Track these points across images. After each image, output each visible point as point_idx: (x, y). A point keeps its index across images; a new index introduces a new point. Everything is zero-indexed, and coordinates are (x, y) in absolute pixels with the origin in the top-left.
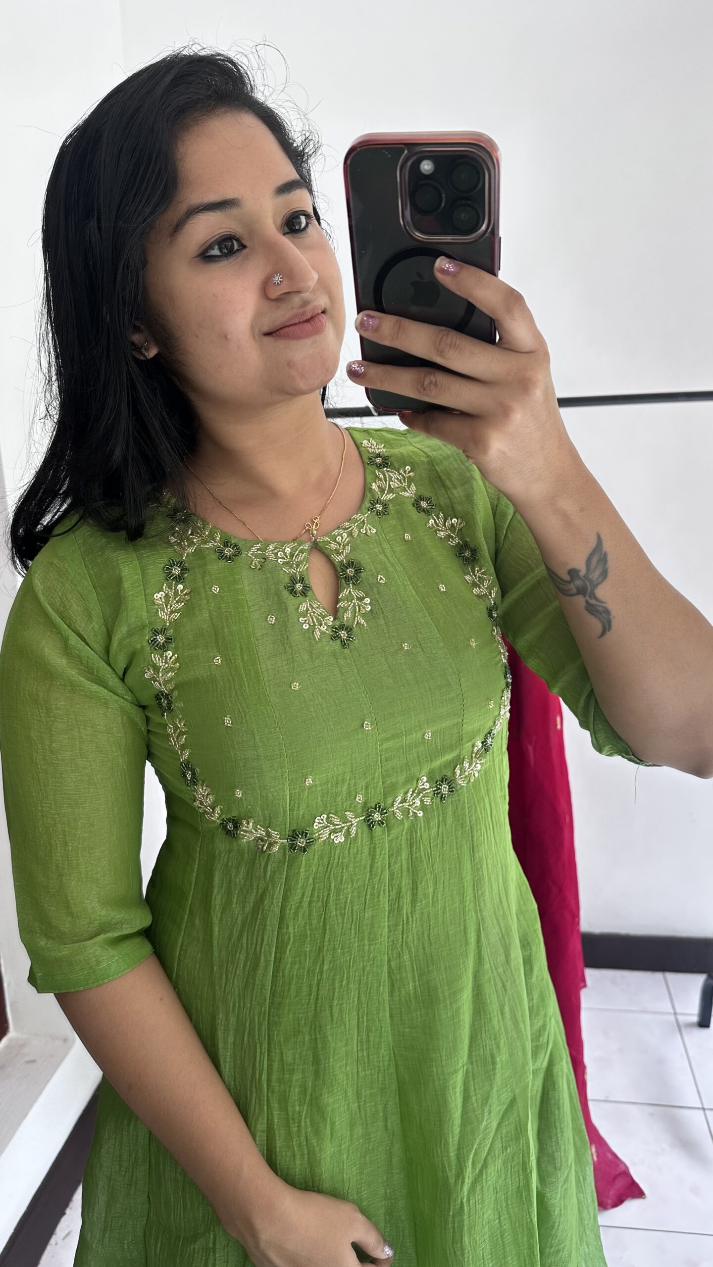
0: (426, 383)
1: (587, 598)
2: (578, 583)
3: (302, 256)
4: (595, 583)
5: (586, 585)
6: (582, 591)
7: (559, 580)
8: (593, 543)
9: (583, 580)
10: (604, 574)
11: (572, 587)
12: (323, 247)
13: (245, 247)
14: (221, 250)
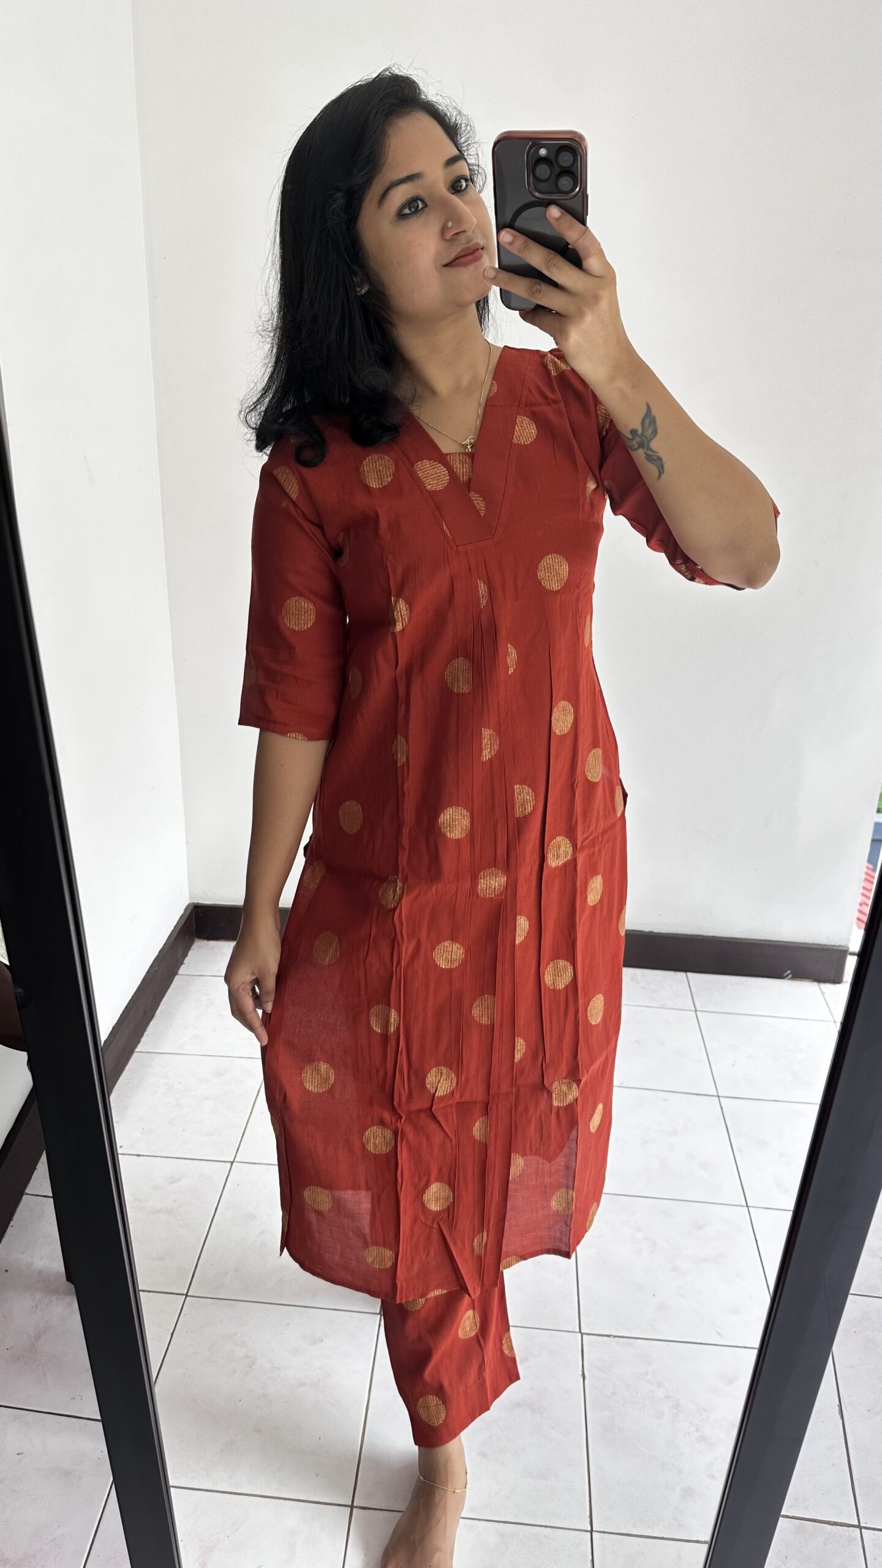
0: (535, 289)
2: (638, 439)
3: (468, 211)
5: (643, 440)
6: (641, 445)
7: (624, 438)
8: (645, 410)
10: (655, 432)
11: (635, 443)
12: (479, 203)
13: (426, 206)
14: (410, 209)
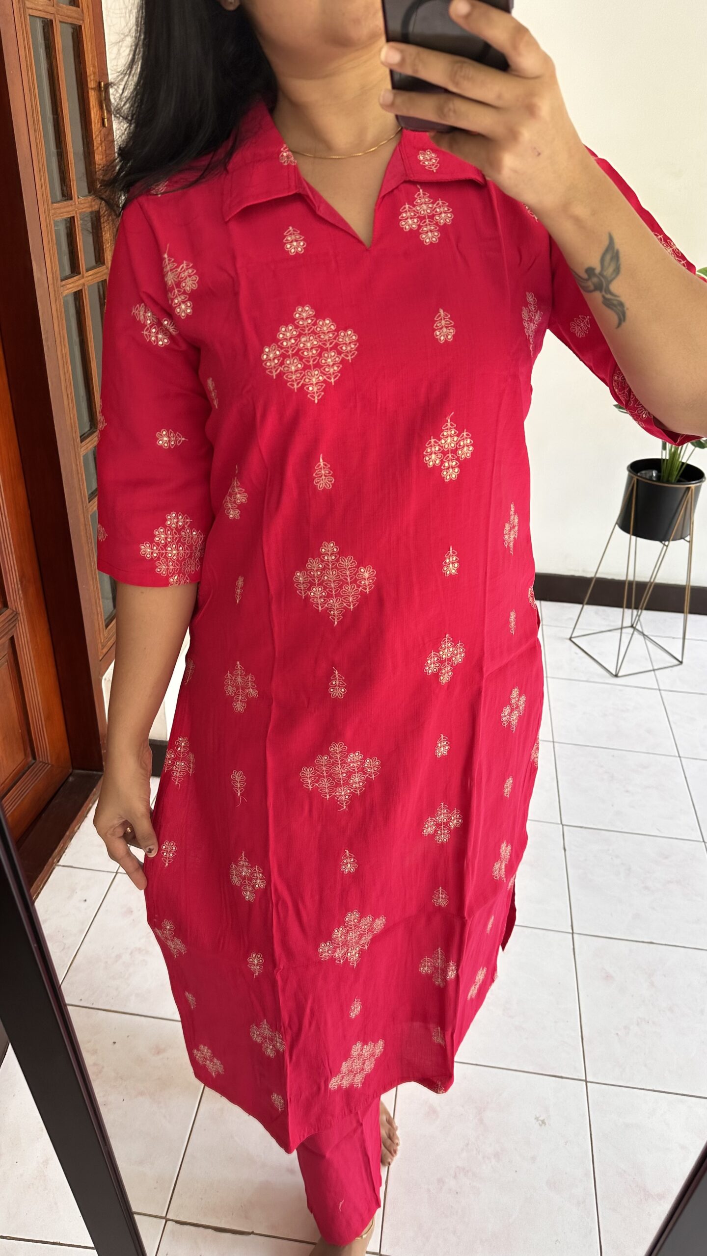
1: (603, 293)
4: (609, 279)
9: (598, 277)
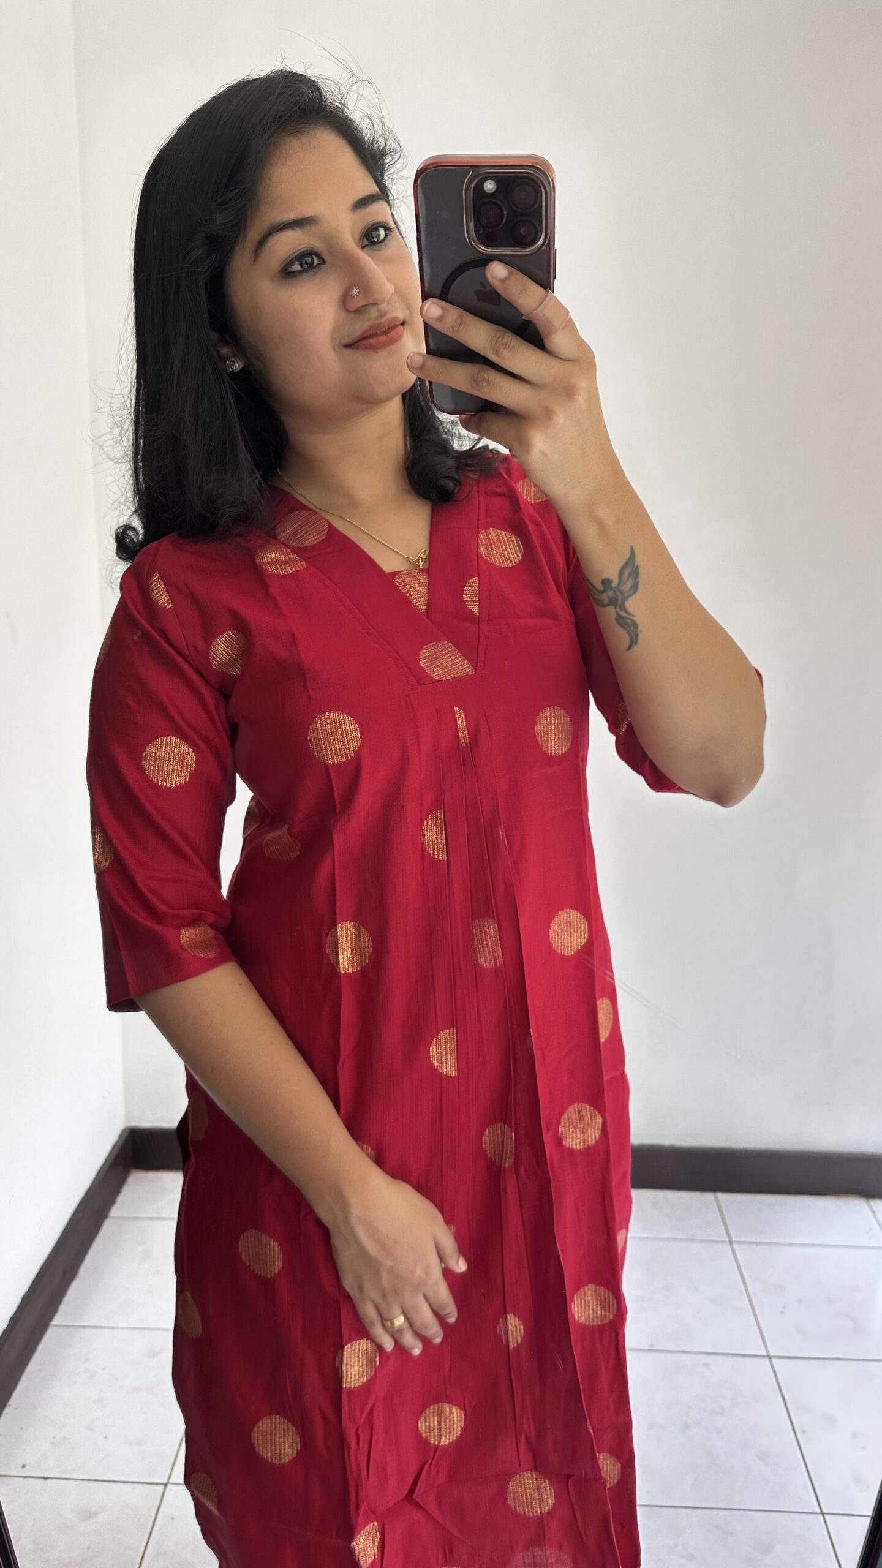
0: (479, 378)
1: (618, 609)
2: (610, 593)
4: (626, 595)
5: (617, 595)
6: (613, 602)
7: (593, 588)
8: (626, 555)
9: (614, 591)
10: (635, 587)
11: (605, 598)
13: (324, 262)
14: (301, 265)
